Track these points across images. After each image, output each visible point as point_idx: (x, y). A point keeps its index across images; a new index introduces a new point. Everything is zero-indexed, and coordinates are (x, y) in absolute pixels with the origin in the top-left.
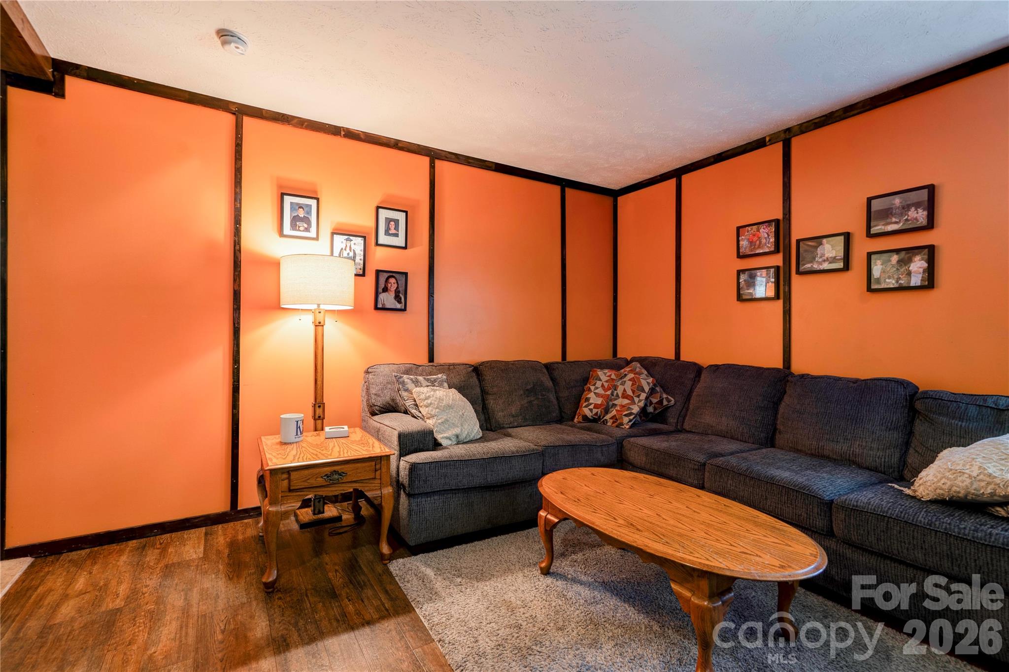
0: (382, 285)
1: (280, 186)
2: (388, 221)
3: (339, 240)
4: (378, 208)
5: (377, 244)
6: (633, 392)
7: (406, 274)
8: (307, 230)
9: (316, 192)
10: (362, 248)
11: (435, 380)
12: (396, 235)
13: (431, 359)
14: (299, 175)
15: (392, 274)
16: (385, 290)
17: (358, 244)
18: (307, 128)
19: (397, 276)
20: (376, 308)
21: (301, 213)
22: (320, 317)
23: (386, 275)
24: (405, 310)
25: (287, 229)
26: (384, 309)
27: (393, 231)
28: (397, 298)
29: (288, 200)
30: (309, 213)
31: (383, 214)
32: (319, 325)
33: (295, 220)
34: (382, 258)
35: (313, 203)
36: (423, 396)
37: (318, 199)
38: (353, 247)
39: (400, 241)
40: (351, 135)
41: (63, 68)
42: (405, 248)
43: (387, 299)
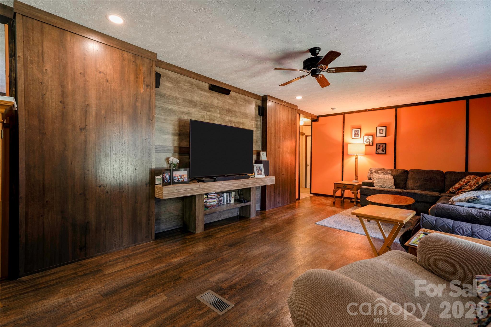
0: (378, 148)
1: (352, 127)
2: (380, 130)
3: (366, 138)
4: (377, 127)
5: (376, 137)
7: (386, 144)
8: (358, 136)
9: (360, 127)
10: (372, 138)
12: (383, 133)
13: (395, 167)
14: (356, 124)
15: (381, 144)
16: (379, 149)
17: (371, 138)
18: (358, 112)
19: (383, 145)
20: (376, 153)
21: (356, 133)
22: (356, 157)
23: (379, 145)
24: (385, 154)
25: (353, 137)
26: (378, 154)
27: (381, 133)
28: (383, 150)
29: (353, 130)
30: (358, 132)
31: (378, 129)
32: (356, 158)
33: (355, 134)
34: (378, 140)
35: (359, 130)
37: (360, 129)
38: (369, 139)
39: (384, 135)
40: (369, 110)
41: (318, 117)
42: (386, 136)
43: (380, 151)
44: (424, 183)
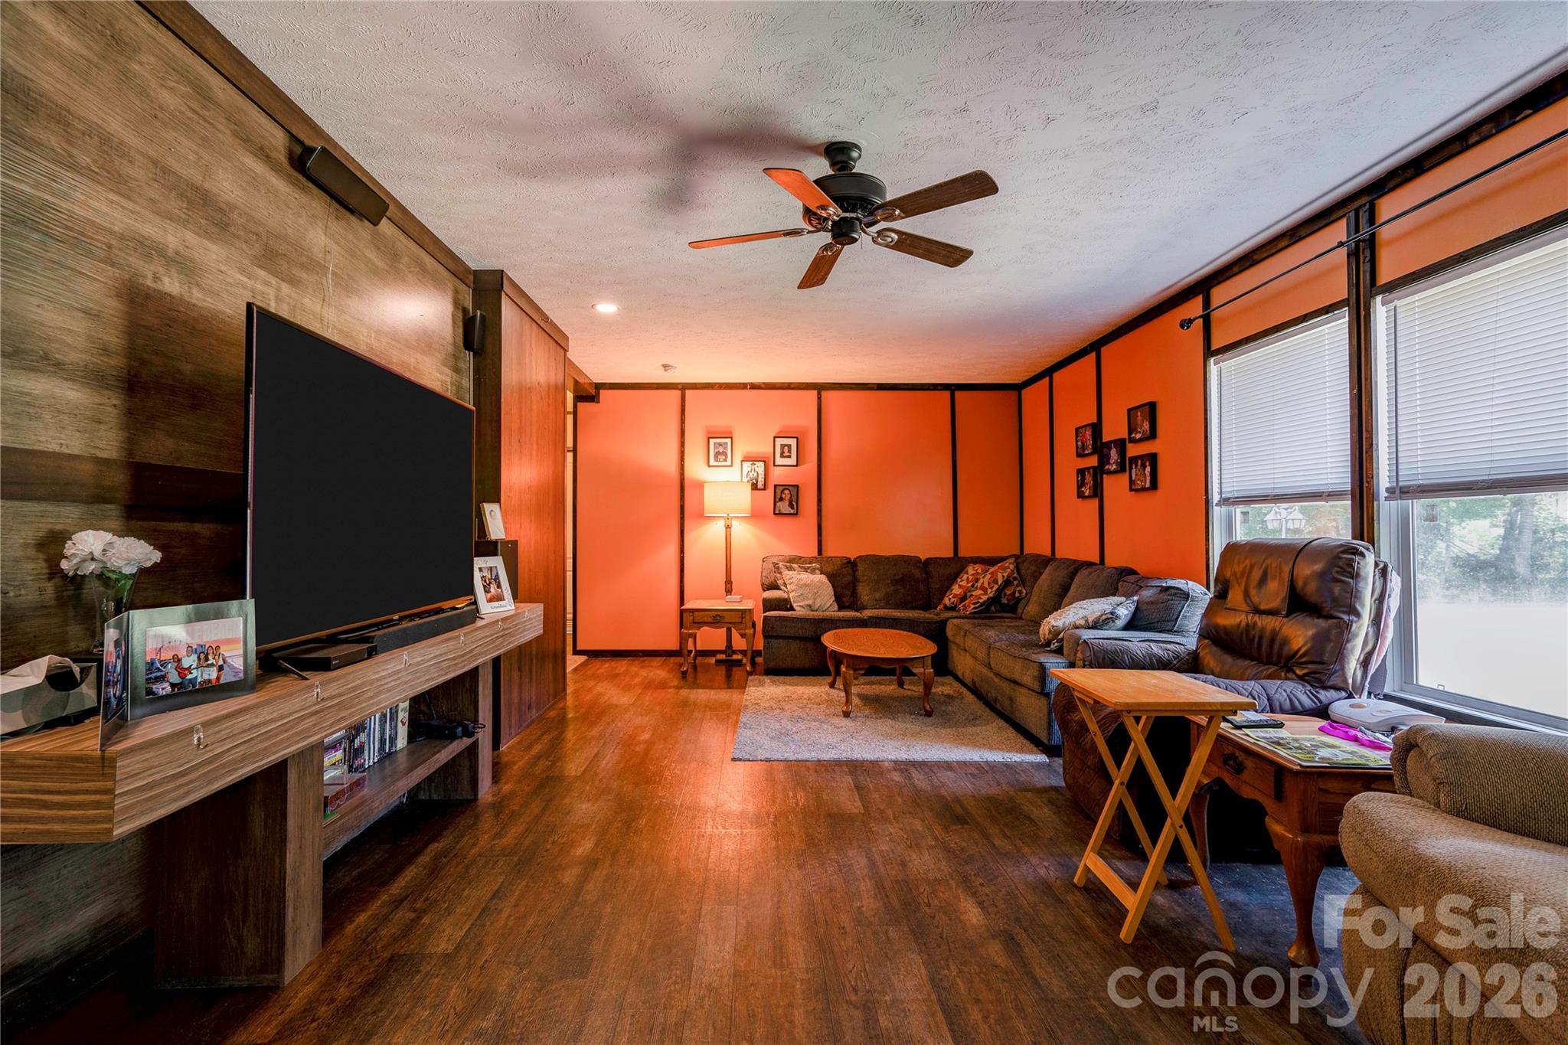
0: (778, 497)
1: (708, 432)
2: (783, 446)
3: (747, 466)
4: (775, 438)
5: (774, 465)
6: (989, 584)
7: (797, 486)
8: (725, 460)
9: (731, 433)
10: (763, 469)
11: (808, 568)
12: (790, 457)
13: (820, 552)
14: (719, 422)
15: (786, 487)
16: (781, 499)
17: (760, 467)
18: (725, 389)
19: (790, 488)
20: (775, 514)
21: (721, 450)
22: (728, 522)
23: (782, 488)
24: (797, 514)
25: (712, 462)
26: (780, 514)
27: (787, 454)
28: (791, 505)
29: (712, 441)
30: (726, 448)
31: (779, 442)
32: (728, 527)
33: (717, 454)
34: (779, 475)
35: (728, 441)
36: (788, 577)
37: (731, 438)
38: (757, 469)
39: (793, 461)
40: (754, 387)
41: (599, 387)
42: (797, 466)
43: (784, 507)
44: (892, 588)
